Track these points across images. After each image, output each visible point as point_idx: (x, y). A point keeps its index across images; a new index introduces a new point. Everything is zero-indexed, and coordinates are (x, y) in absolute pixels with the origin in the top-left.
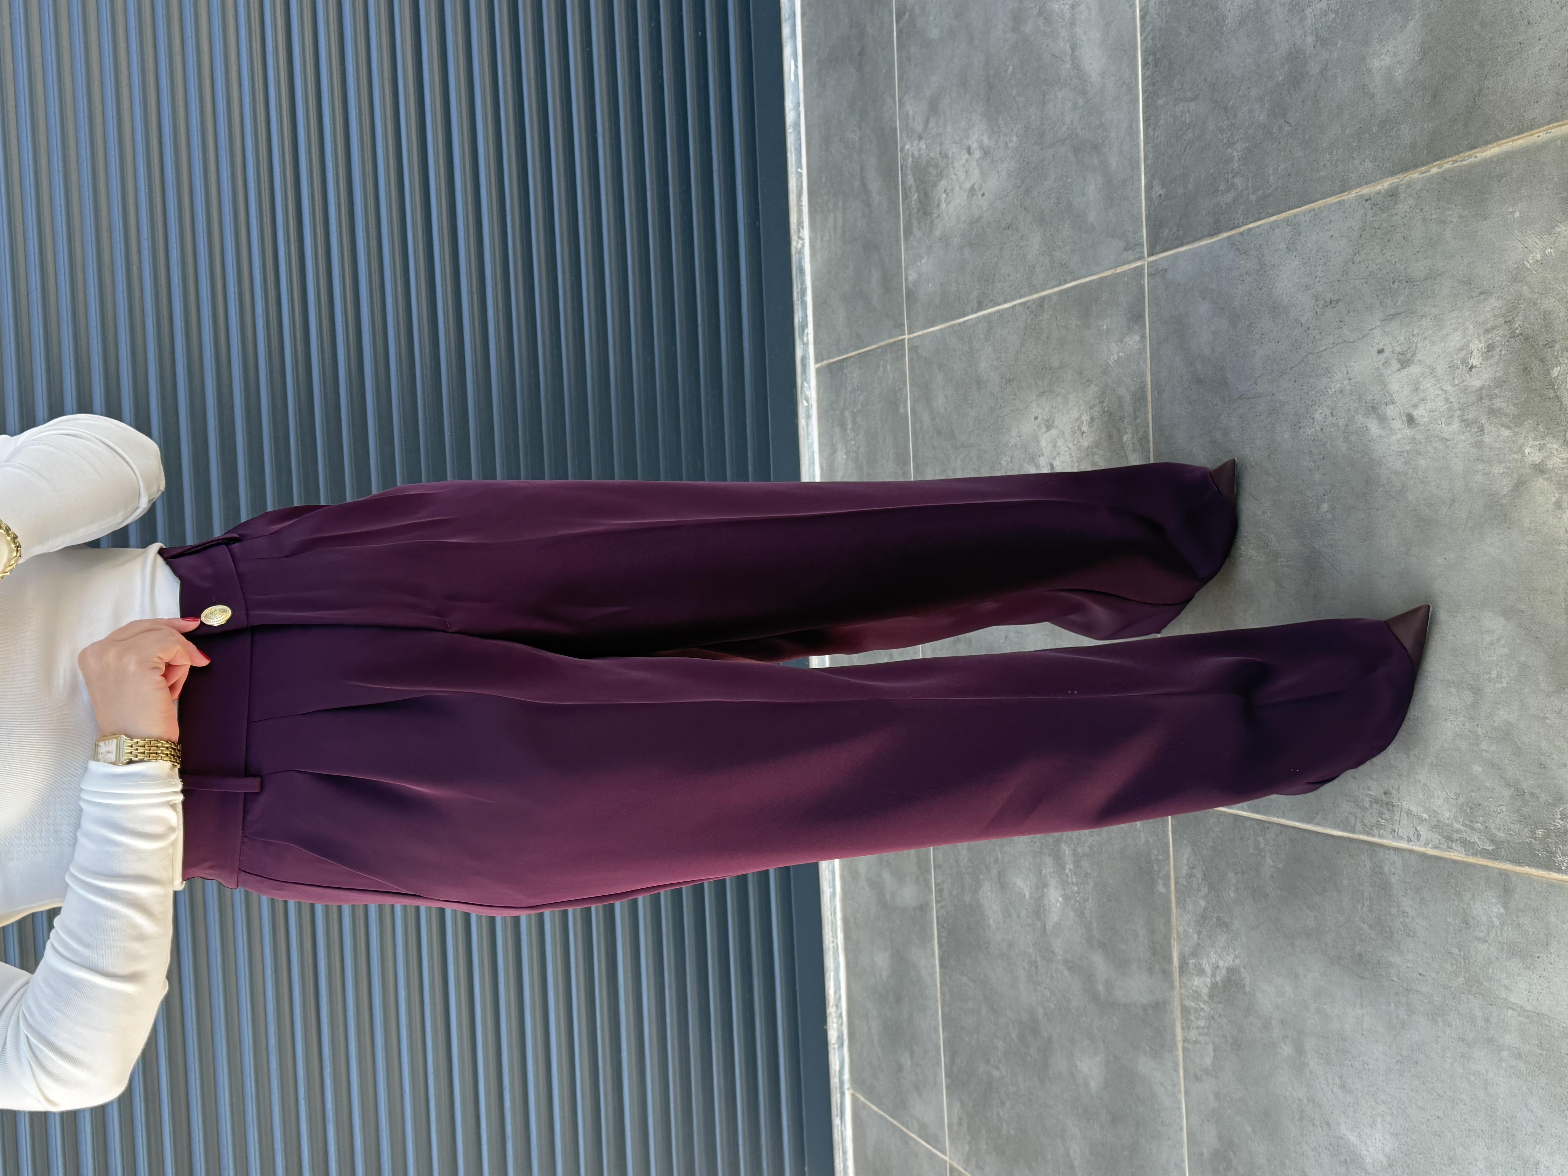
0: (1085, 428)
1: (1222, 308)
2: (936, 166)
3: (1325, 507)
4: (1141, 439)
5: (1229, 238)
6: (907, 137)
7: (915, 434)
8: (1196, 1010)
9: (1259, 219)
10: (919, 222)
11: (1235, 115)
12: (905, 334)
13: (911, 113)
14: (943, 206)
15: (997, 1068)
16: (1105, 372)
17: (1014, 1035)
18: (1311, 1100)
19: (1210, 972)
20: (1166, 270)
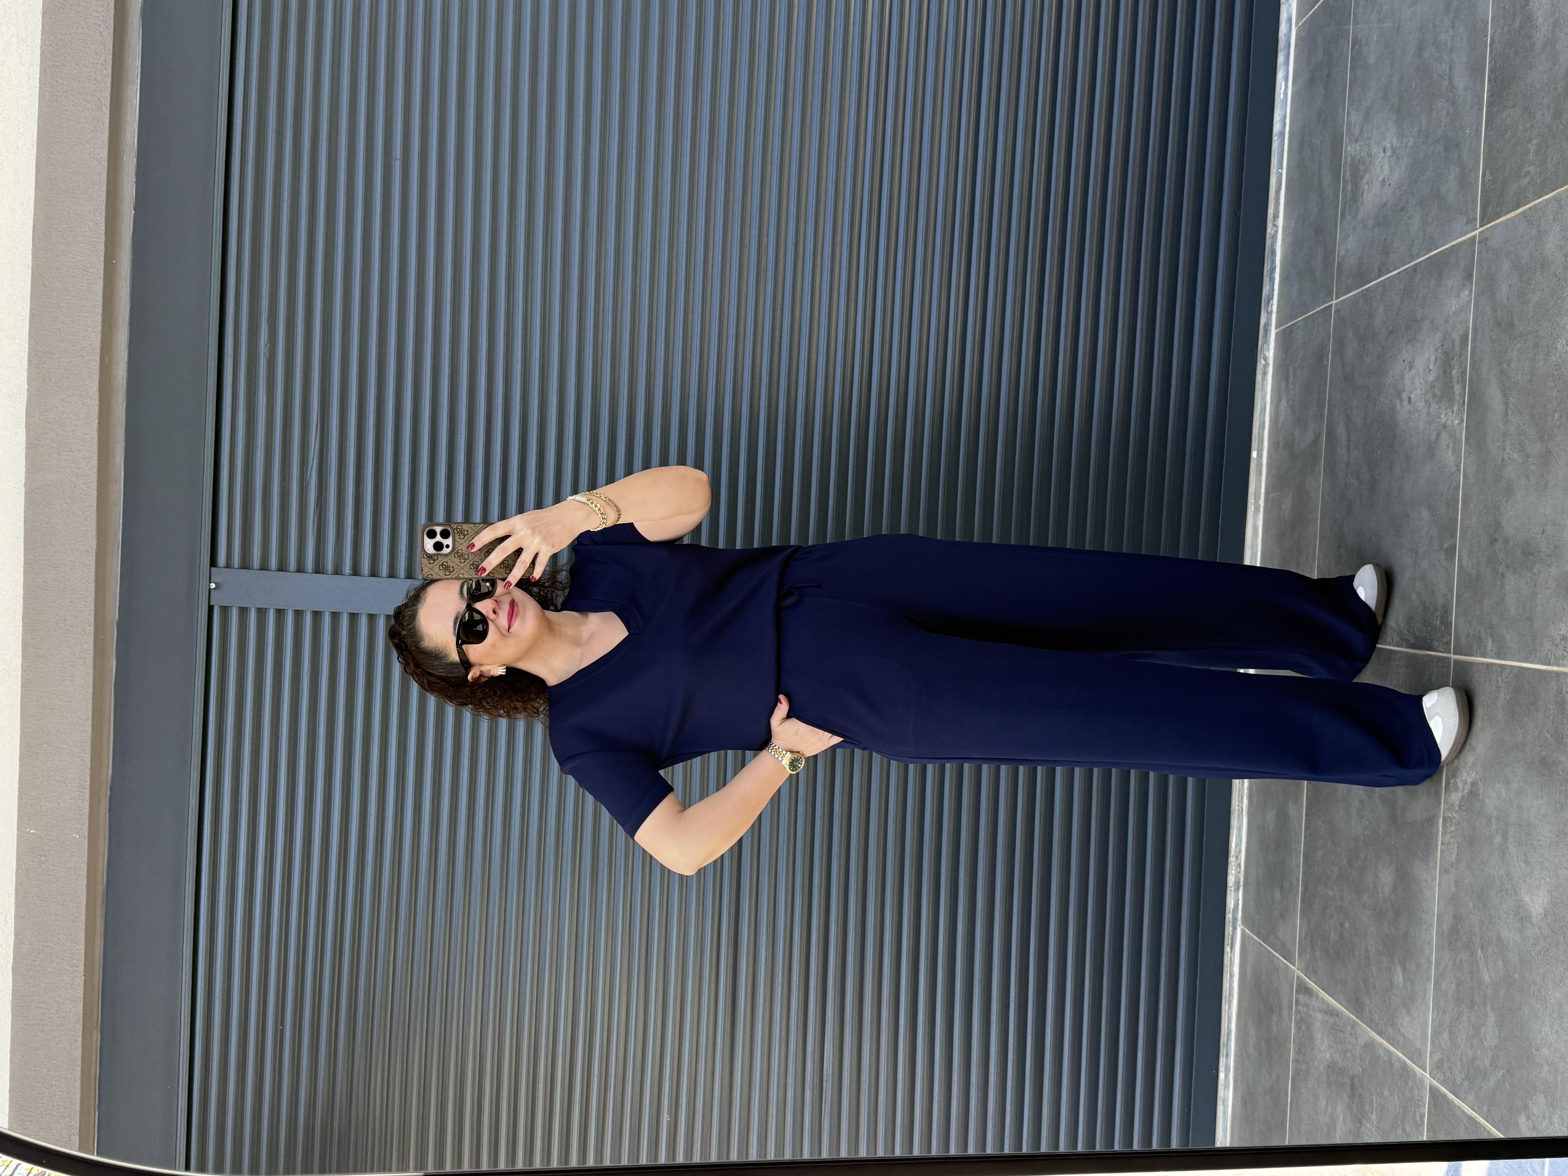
0: (1431, 367)
1: (1516, 266)
2: (1364, 163)
3: (1557, 415)
4: (1462, 373)
5: (1524, 212)
6: (1350, 140)
7: (1331, 381)
8: (1451, 818)
9: (1541, 197)
10: (1350, 208)
11: (1534, 118)
12: (1333, 300)
13: (1353, 122)
14: (1365, 194)
15: (1332, 889)
16: (1447, 321)
17: (1345, 861)
18: (1508, 875)
19: (1461, 788)
20: (1487, 239)
